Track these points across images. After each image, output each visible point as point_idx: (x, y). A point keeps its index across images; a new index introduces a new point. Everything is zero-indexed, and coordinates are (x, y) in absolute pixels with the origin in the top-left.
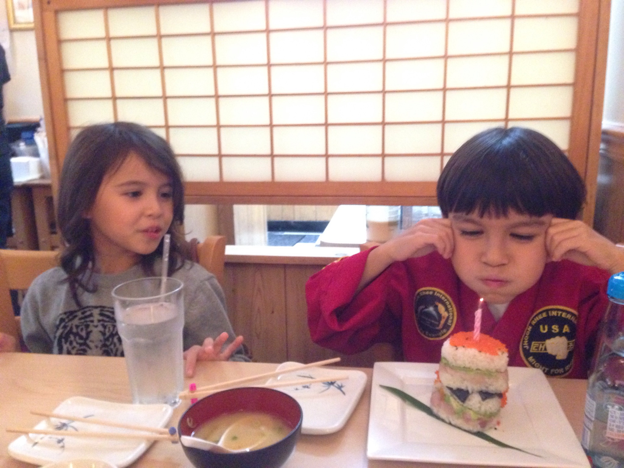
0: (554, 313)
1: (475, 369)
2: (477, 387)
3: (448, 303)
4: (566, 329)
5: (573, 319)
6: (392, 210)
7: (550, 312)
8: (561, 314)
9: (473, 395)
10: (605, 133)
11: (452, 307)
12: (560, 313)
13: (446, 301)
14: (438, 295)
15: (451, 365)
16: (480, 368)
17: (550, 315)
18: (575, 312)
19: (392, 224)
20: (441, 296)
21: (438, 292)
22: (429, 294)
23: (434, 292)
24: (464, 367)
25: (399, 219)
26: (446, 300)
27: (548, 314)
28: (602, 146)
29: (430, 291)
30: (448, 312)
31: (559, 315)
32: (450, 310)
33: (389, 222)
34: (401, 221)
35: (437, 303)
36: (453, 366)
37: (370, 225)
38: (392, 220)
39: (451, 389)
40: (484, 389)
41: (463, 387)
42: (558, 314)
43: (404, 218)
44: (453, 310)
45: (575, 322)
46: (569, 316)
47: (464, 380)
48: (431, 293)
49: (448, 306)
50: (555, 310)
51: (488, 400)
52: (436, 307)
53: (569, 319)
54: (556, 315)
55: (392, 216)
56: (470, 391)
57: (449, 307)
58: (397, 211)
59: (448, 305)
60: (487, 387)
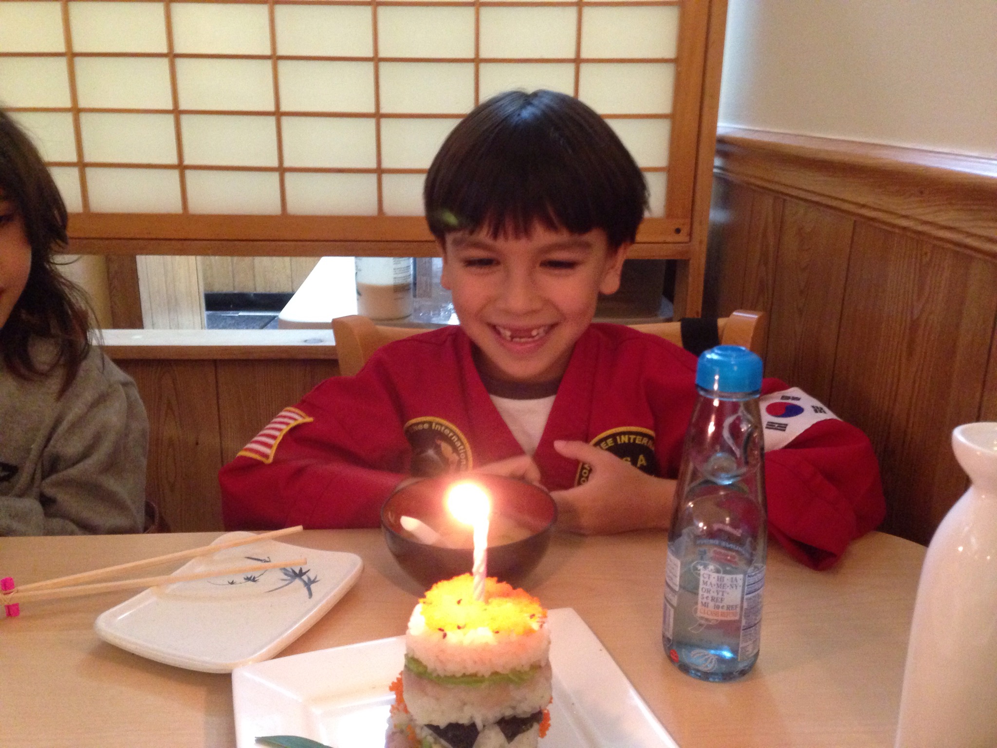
0: (625, 439)
1: (487, 675)
2: (494, 714)
3: (455, 438)
4: (642, 461)
5: (650, 444)
6: (399, 266)
7: (618, 438)
8: (635, 439)
9: (487, 732)
10: (722, 141)
11: (462, 444)
12: (632, 437)
13: (452, 436)
14: (438, 427)
15: (434, 675)
16: (499, 670)
17: (619, 442)
18: (651, 433)
19: (400, 289)
20: (443, 428)
21: (437, 424)
22: (423, 429)
23: (430, 423)
24: (464, 675)
25: (411, 280)
26: (451, 434)
27: (615, 441)
28: (718, 162)
29: (423, 423)
30: (459, 454)
31: (632, 441)
32: (461, 450)
33: (394, 285)
34: (415, 284)
35: (439, 442)
36: (438, 676)
37: (363, 291)
38: (400, 282)
39: (435, 729)
40: (508, 713)
41: (464, 719)
42: (629, 439)
43: (418, 278)
44: (464, 448)
45: (653, 449)
46: (645, 441)
47: (465, 704)
48: (426, 426)
49: (456, 443)
50: (624, 433)
51: (519, 738)
52: (438, 448)
53: (645, 444)
54: (627, 441)
55: (400, 275)
56: (479, 725)
57: (458, 444)
58: (408, 267)
59: (457, 441)
60: (514, 708)
